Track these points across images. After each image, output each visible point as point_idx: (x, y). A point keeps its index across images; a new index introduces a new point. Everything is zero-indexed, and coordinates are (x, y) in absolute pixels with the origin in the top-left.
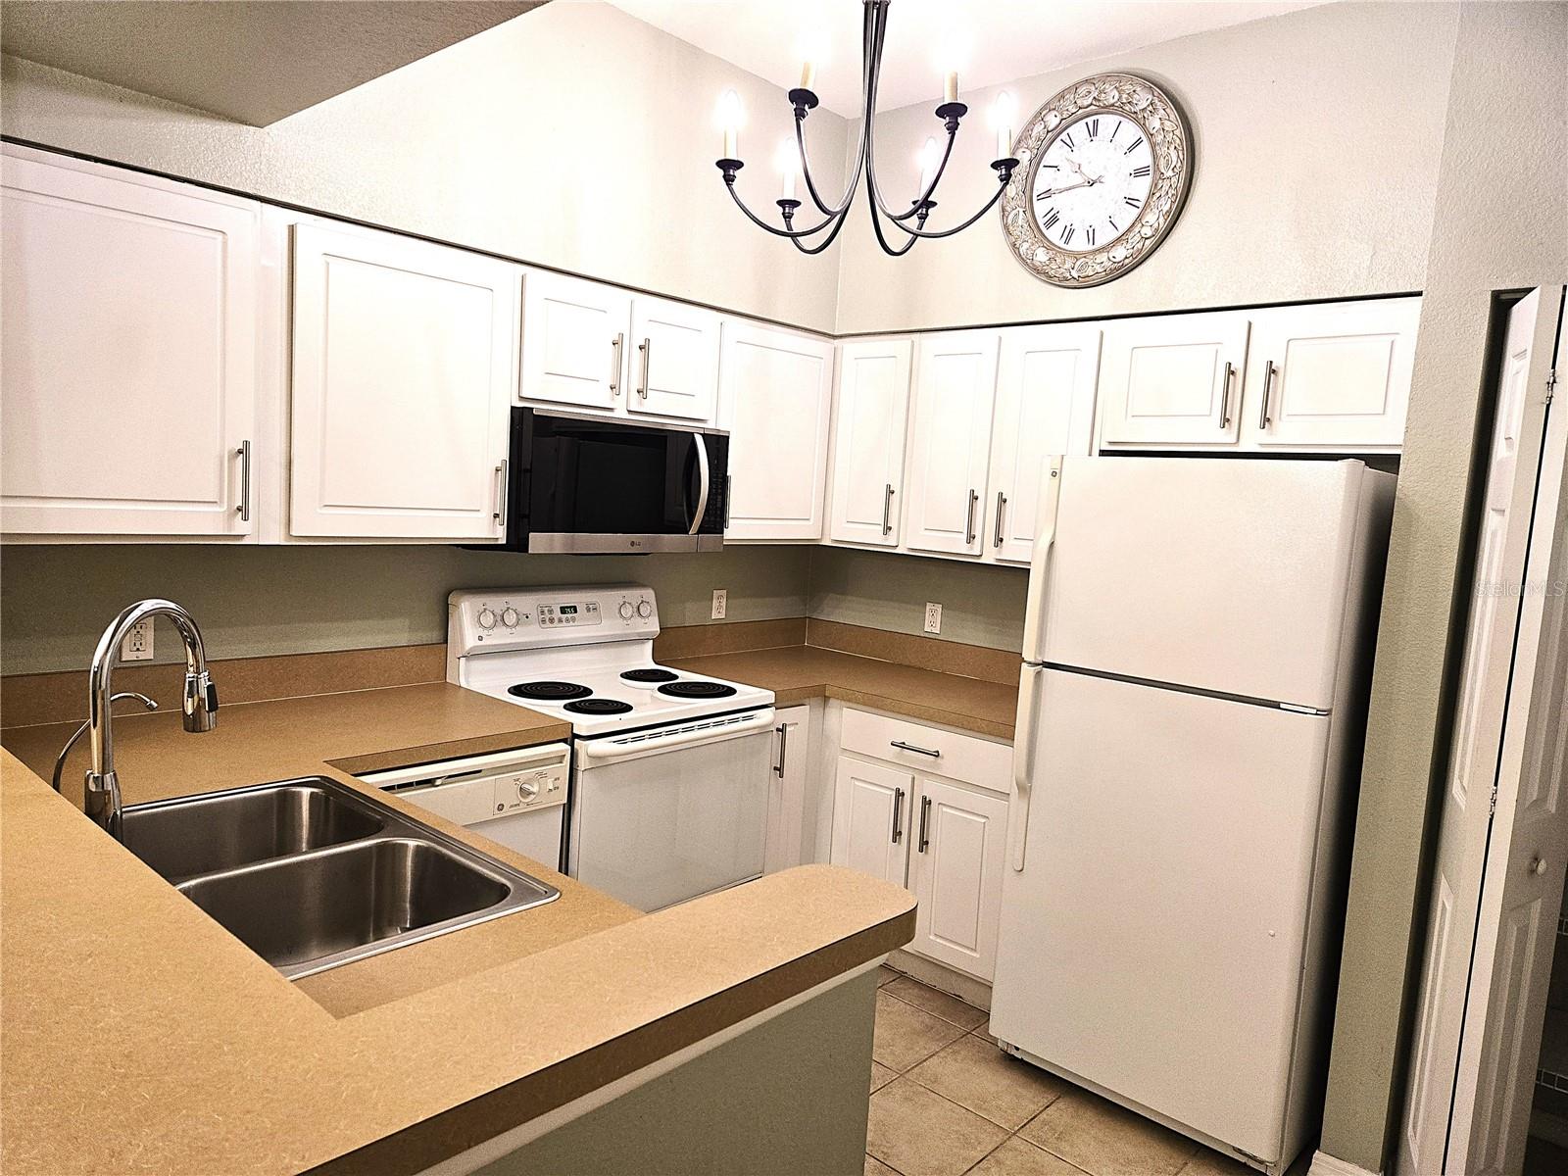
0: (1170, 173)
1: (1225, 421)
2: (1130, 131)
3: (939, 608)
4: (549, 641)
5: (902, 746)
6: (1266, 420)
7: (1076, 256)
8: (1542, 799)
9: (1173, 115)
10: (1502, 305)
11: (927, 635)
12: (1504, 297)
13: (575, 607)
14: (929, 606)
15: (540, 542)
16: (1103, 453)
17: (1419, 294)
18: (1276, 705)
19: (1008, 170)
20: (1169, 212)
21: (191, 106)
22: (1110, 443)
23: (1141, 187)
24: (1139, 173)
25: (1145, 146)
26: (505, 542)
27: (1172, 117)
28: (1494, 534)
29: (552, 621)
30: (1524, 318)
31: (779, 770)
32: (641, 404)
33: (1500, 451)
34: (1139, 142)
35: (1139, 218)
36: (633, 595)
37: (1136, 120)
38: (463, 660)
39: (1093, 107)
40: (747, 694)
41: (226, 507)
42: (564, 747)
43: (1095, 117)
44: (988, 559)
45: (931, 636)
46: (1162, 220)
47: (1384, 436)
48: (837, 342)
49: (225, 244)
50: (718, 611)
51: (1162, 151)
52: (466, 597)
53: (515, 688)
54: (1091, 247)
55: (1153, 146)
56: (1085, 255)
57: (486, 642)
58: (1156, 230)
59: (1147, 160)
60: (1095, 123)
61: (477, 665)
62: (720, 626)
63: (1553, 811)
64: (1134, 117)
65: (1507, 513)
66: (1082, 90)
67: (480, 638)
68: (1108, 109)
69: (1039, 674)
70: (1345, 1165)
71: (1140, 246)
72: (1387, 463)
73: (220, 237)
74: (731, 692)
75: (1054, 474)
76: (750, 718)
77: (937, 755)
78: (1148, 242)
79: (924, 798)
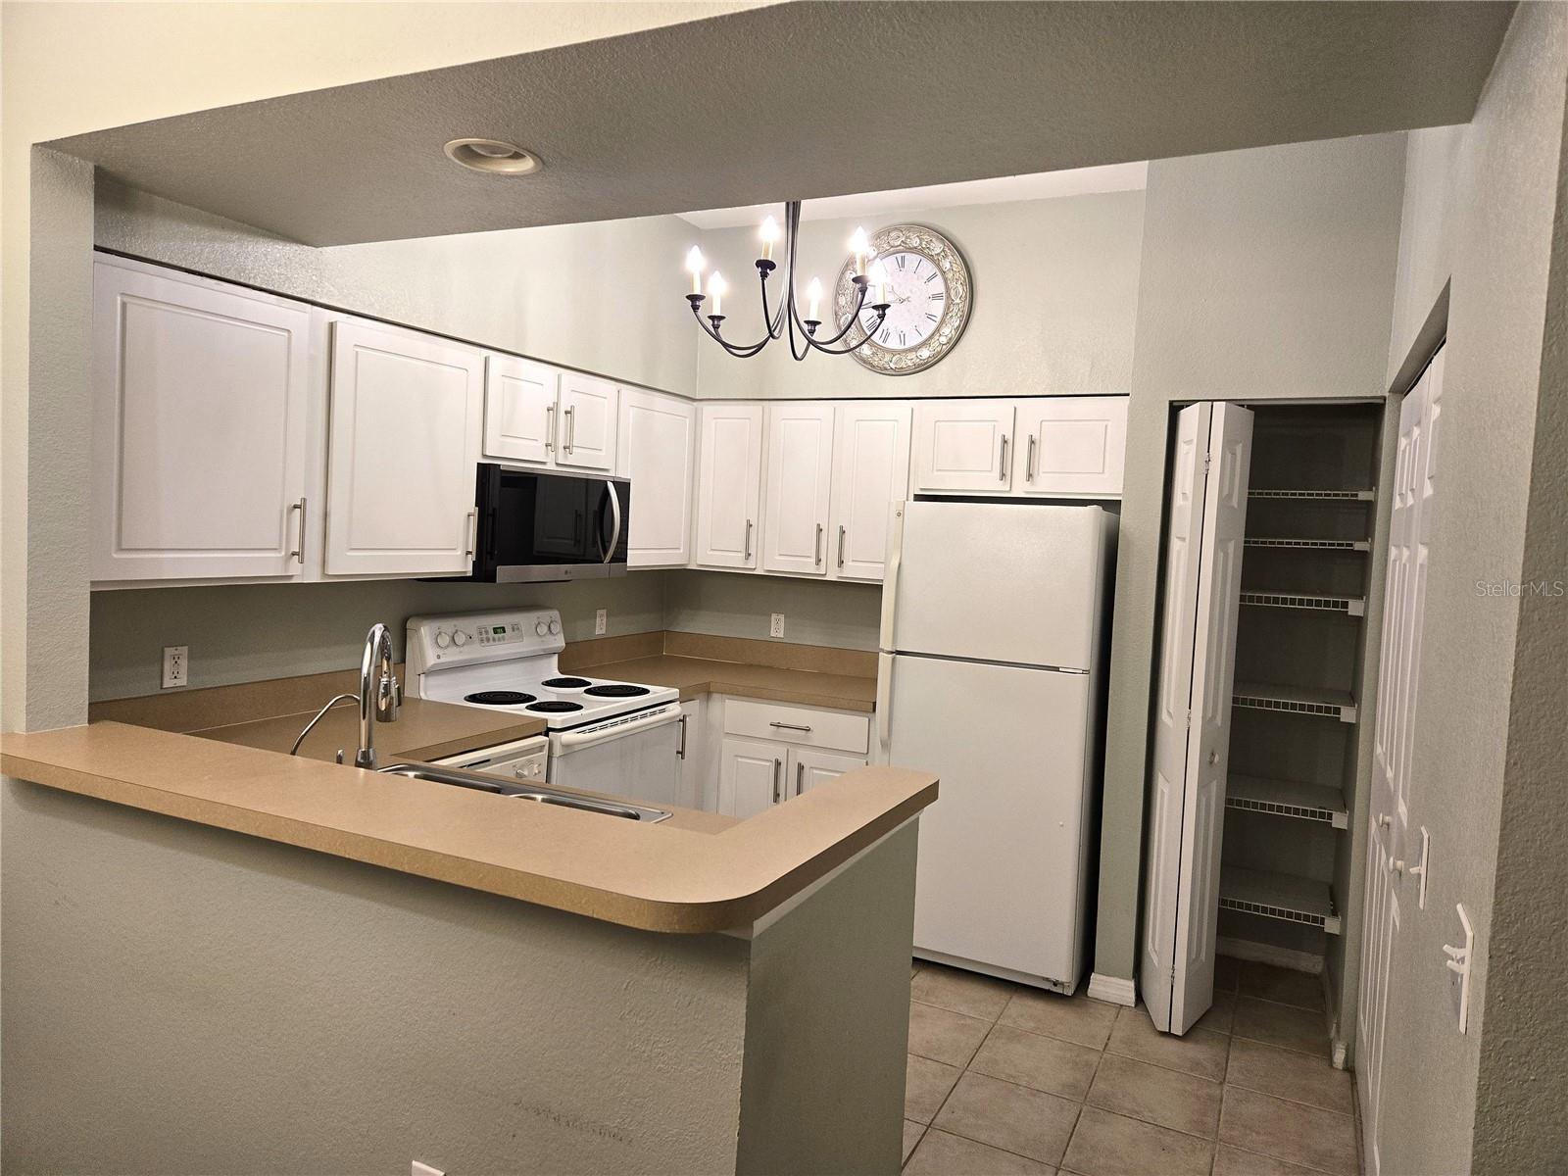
0: (958, 301)
1: (1003, 476)
2: (928, 268)
3: (782, 617)
4: (486, 658)
5: (778, 726)
6: (1030, 476)
7: (893, 352)
8: (1214, 717)
9: (959, 260)
10: (1175, 409)
11: (772, 640)
12: (1175, 404)
13: (503, 628)
14: (774, 616)
15: (504, 573)
16: (919, 498)
17: (1128, 395)
18: (1057, 669)
19: (884, 311)
20: (958, 327)
21: (267, 230)
22: (922, 489)
23: (938, 307)
24: (936, 297)
25: (939, 279)
26: (471, 574)
27: (958, 262)
28: (1179, 552)
29: (488, 640)
30: (1189, 418)
31: (681, 753)
32: (566, 457)
33: (1178, 501)
34: (934, 276)
35: (938, 330)
36: (546, 615)
37: (933, 261)
38: (422, 677)
39: (901, 247)
40: (657, 692)
41: (283, 553)
42: (541, 739)
43: (903, 254)
44: (831, 577)
45: (776, 640)
46: (953, 331)
47: (1110, 489)
48: (695, 404)
49: (289, 339)
50: (601, 628)
51: (952, 285)
52: (425, 622)
53: (471, 696)
54: (902, 347)
55: (946, 280)
56: (899, 352)
57: (442, 660)
58: (950, 339)
59: (941, 289)
60: (903, 258)
61: (433, 681)
62: (602, 640)
63: (1219, 724)
64: (931, 258)
65: (1187, 540)
66: (893, 234)
67: (439, 657)
68: (912, 250)
69: (894, 659)
70: (1113, 979)
71: (939, 349)
72: (1112, 506)
73: (286, 334)
74: (645, 692)
75: (899, 515)
76: (663, 711)
77: (808, 730)
78: (944, 347)
79: (799, 764)
